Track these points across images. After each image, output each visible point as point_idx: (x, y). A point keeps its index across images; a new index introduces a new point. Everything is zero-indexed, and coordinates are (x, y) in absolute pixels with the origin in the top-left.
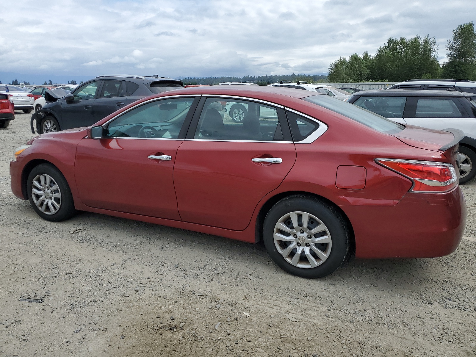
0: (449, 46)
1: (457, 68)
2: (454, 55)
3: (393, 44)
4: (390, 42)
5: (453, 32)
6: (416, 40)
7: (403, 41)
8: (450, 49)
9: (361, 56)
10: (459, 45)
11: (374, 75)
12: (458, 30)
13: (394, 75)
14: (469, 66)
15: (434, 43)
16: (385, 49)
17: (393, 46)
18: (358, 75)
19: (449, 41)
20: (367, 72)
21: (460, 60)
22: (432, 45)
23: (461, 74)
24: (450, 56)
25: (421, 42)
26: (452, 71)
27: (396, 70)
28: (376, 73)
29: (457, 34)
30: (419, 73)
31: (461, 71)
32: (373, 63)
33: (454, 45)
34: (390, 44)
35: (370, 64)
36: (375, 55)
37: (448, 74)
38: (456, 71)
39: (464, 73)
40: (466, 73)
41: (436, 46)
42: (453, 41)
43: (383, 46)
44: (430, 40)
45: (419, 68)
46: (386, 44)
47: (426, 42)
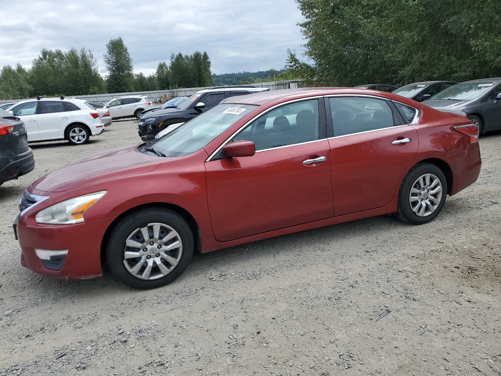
0: (106, 59)
1: (119, 80)
2: (113, 68)
3: (49, 56)
4: (45, 53)
5: (106, 47)
6: (73, 53)
7: (59, 54)
8: (107, 62)
9: (14, 68)
10: (115, 59)
11: (38, 90)
12: (110, 45)
13: (60, 89)
14: (128, 79)
15: (92, 57)
16: (41, 61)
17: (50, 59)
18: (18, 91)
19: (104, 55)
20: (29, 87)
21: (119, 73)
22: (90, 59)
23: (124, 86)
24: (110, 69)
25: (78, 55)
26: (115, 83)
27: (61, 84)
28: (38, 88)
29: (110, 48)
30: (85, 86)
31: (123, 83)
32: (32, 77)
33: (110, 59)
34: (46, 56)
35: (28, 78)
36: (31, 68)
37: (113, 87)
38: (118, 83)
39: (126, 85)
40: (128, 86)
41: (94, 60)
42: (109, 55)
43: (37, 58)
44: (87, 53)
45: (84, 81)
46: (41, 56)
47: (84, 56)
